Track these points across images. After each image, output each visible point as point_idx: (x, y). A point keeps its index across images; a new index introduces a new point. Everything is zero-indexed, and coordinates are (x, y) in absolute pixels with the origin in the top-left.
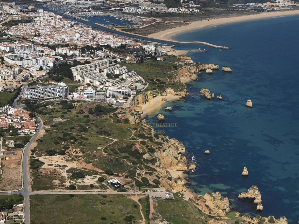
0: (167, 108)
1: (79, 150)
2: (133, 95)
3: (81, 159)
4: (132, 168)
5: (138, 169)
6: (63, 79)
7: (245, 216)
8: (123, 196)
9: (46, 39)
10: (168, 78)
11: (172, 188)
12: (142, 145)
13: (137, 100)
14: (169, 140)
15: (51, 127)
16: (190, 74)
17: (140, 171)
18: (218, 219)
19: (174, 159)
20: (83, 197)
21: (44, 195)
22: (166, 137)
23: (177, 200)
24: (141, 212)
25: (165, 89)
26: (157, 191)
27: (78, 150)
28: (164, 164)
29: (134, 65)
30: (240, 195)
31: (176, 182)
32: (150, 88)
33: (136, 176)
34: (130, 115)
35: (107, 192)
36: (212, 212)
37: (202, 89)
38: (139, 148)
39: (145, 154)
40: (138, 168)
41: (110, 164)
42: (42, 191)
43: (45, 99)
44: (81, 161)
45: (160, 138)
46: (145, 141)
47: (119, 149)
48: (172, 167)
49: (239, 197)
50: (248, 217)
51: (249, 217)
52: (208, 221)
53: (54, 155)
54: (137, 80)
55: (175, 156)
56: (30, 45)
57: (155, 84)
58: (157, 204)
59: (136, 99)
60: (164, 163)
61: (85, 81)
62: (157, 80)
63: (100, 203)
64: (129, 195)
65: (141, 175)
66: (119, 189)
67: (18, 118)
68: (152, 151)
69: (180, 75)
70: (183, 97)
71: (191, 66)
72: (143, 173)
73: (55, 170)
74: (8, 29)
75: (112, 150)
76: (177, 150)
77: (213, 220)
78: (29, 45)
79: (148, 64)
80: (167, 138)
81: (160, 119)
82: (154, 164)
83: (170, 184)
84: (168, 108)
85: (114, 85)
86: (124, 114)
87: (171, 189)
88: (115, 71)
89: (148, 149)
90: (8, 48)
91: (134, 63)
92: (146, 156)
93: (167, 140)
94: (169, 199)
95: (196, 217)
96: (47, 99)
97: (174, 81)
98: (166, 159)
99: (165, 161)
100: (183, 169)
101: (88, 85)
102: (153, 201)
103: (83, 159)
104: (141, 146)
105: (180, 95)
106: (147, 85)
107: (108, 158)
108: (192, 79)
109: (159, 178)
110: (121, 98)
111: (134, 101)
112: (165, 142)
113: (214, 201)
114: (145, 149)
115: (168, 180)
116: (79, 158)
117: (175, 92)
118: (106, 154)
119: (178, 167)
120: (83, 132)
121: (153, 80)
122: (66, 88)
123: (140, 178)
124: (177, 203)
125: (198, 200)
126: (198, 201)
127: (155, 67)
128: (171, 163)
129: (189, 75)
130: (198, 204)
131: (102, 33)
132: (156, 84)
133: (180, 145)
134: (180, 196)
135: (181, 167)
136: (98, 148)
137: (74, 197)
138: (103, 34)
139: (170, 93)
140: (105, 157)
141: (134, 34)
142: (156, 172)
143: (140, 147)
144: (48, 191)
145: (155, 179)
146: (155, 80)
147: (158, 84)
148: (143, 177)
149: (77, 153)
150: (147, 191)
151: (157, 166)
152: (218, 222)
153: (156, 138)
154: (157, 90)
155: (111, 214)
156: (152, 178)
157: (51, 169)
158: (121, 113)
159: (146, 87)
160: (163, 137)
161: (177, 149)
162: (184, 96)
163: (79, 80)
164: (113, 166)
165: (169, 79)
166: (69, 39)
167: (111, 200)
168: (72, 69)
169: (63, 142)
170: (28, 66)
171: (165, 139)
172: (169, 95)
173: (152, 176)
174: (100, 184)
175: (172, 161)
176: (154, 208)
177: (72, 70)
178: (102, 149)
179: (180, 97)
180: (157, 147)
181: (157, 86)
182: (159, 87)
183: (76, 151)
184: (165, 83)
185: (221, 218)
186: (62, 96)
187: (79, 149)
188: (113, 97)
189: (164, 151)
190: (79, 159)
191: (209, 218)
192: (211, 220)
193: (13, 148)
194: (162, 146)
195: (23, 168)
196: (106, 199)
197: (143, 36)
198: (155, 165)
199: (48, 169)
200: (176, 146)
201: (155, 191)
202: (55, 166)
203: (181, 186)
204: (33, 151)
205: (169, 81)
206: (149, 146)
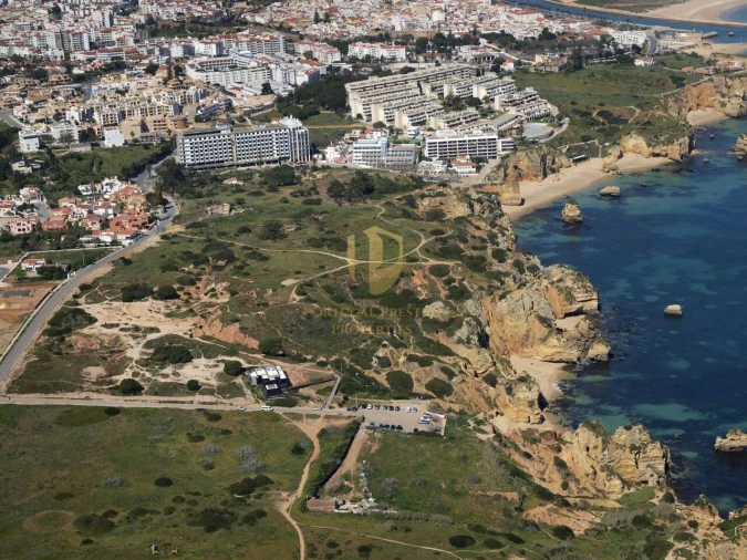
0: (603, 191)
1: (225, 289)
2: (503, 153)
3: (216, 311)
4: (365, 341)
5: (385, 346)
6: (318, 113)
7: (697, 504)
8: (275, 418)
9: (344, 27)
10: (638, 106)
11: (495, 410)
12: (433, 277)
13: (516, 167)
14: (541, 267)
15: (187, 228)
16: (722, 99)
17: (391, 351)
18: (576, 504)
19: (537, 322)
20: (145, 416)
21: (28, 406)
22: (531, 257)
23: (452, 438)
24: (306, 470)
25: (620, 138)
26: (398, 409)
27: (220, 287)
28: (501, 338)
29: (549, 77)
30: (719, 440)
31: (509, 391)
32: (572, 134)
33: (370, 367)
34: (456, 203)
35: (231, 404)
36: (572, 485)
37: (742, 138)
38: (421, 286)
39: (429, 304)
40: (385, 342)
41: (303, 328)
42: (33, 395)
43: (238, 166)
44: (213, 317)
45: (510, 261)
46: (448, 266)
47: (353, 288)
48: (526, 350)
49: (717, 445)
50: (707, 509)
51: (710, 507)
52: (531, 508)
53: (139, 298)
54: (537, 113)
55: (543, 315)
56: (275, 36)
57: (592, 124)
58: (375, 447)
59: (511, 165)
60: (501, 335)
61: (373, 117)
62: (601, 114)
63: (189, 434)
64: (298, 417)
65: (390, 365)
66: (275, 398)
67: (109, 207)
68: (460, 294)
69: (692, 104)
70: (677, 161)
71: (731, 78)
72: (402, 359)
73: (117, 339)
74: (256, 11)
75: (329, 290)
76: (567, 300)
77: (550, 506)
78: (271, 37)
79: (593, 75)
80: (536, 261)
81: (567, 220)
82: (450, 334)
83: (489, 398)
84: (607, 190)
85: (452, 124)
86: (439, 199)
87: (493, 413)
88: (475, 88)
89: (449, 289)
90: (214, 46)
91: (552, 72)
92: (434, 310)
93: (534, 269)
94: (423, 432)
95: (489, 493)
96: (243, 165)
97: (653, 115)
98: (509, 322)
99: (507, 331)
100: (564, 357)
101: (379, 126)
102: (367, 437)
103: (220, 312)
104: (430, 280)
105: (666, 155)
106: (565, 127)
107: (301, 310)
108: (727, 115)
109: (451, 375)
110: (463, 161)
111: (502, 169)
112: (527, 273)
113: (604, 450)
114: (440, 288)
115: (485, 385)
116: (211, 310)
117: (649, 145)
118: (298, 298)
119: (546, 350)
120: (269, 241)
121: (587, 114)
122: (300, 131)
123: (384, 374)
124: (447, 447)
125: (535, 441)
126: (534, 446)
127: (616, 80)
128: (527, 336)
129: (720, 102)
130: (528, 456)
131: (514, 9)
132: (598, 123)
133: (580, 284)
134: (471, 428)
135: (556, 350)
136: (283, 283)
137: (119, 416)
138: (516, 12)
139: (636, 150)
140: (292, 307)
141: (609, 10)
142: (448, 358)
143: (426, 282)
144: (51, 395)
145: (436, 379)
146: (594, 114)
147: (603, 124)
148: (396, 369)
149: (215, 296)
150: (365, 407)
151: (460, 341)
152: (570, 514)
153: (495, 261)
154: (596, 141)
155: (199, 469)
156: (428, 374)
157: (105, 338)
158: (430, 196)
159: (557, 132)
160: (522, 258)
161: (570, 298)
162: (678, 158)
163: (359, 116)
164: (310, 333)
165: (638, 111)
166: (404, 24)
167: (230, 429)
168: (348, 86)
169: (192, 266)
170: (236, 85)
171: (526, 265)
172: (628, 157)
173: (428, 368)
174: (226, 381)
175: (528, 331)
176: (359, 459)
177: (349, 90)
178: (294, 285)
179: (666, 160)
180: (485, 285)
181: (599, 131)
182: (601, 134)
183: (213, 290)
184: (625, 121)
185: (586, 503)
186: (288, 158)
187: (225, 284)
188: (441, 158)
189: (502, 297)
190: (210, 313)
191: (535, 500)
192: (541, 505)
193: (34, 279)
194: (502, 283)
195: (23, 332)
196: (215, 425)
197: (634, 13)
198: (455, 338)
199: (97, 338)
200: (567, 287)
201: (392, 408)
202: (122, 330)
203: (524, 405)
204: (84, 288)
205: (637, 114)
206: (454, 281)
